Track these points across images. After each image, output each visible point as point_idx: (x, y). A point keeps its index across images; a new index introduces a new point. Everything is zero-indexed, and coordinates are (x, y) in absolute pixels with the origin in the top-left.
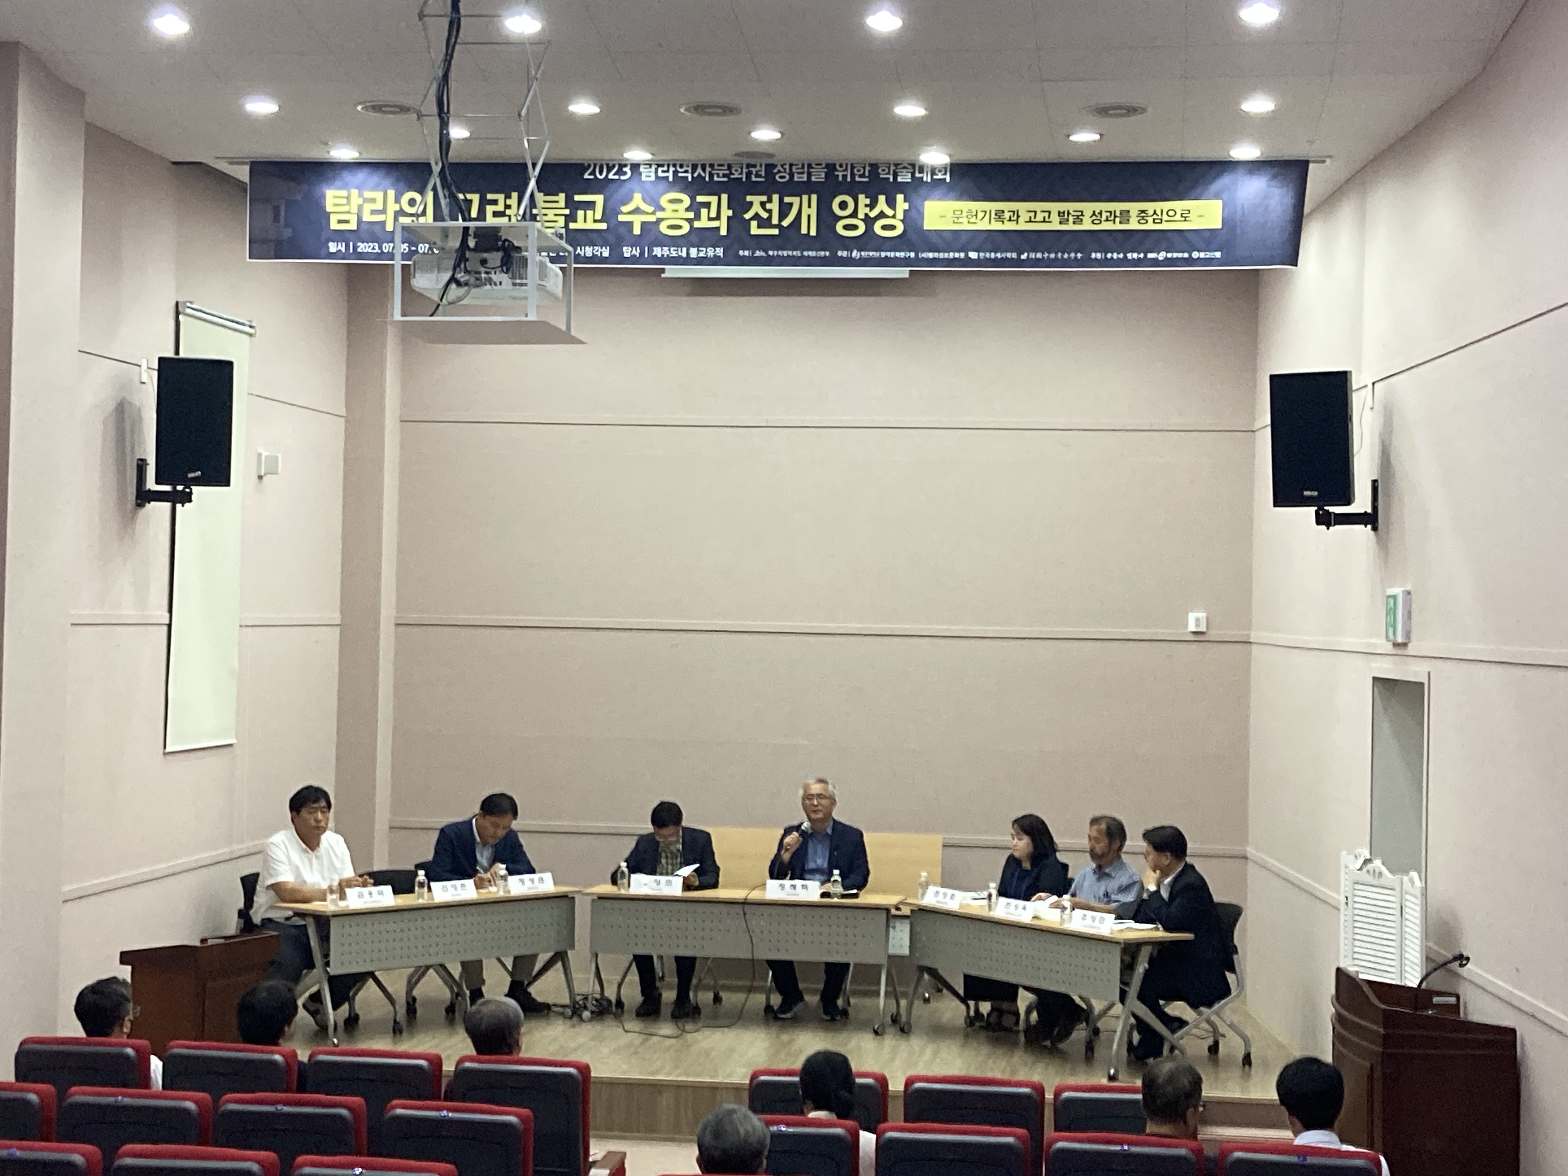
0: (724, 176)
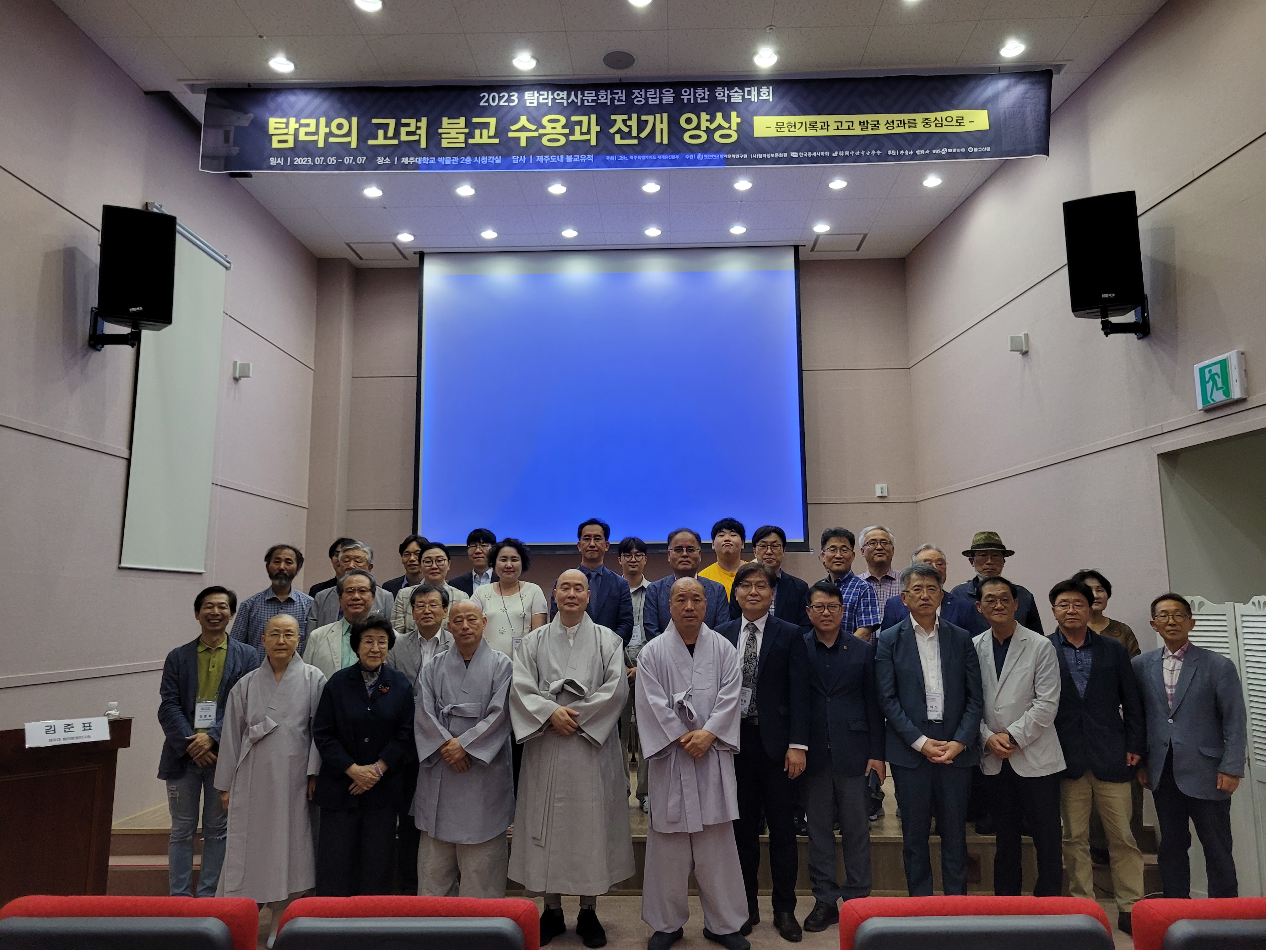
0: (593, 101)
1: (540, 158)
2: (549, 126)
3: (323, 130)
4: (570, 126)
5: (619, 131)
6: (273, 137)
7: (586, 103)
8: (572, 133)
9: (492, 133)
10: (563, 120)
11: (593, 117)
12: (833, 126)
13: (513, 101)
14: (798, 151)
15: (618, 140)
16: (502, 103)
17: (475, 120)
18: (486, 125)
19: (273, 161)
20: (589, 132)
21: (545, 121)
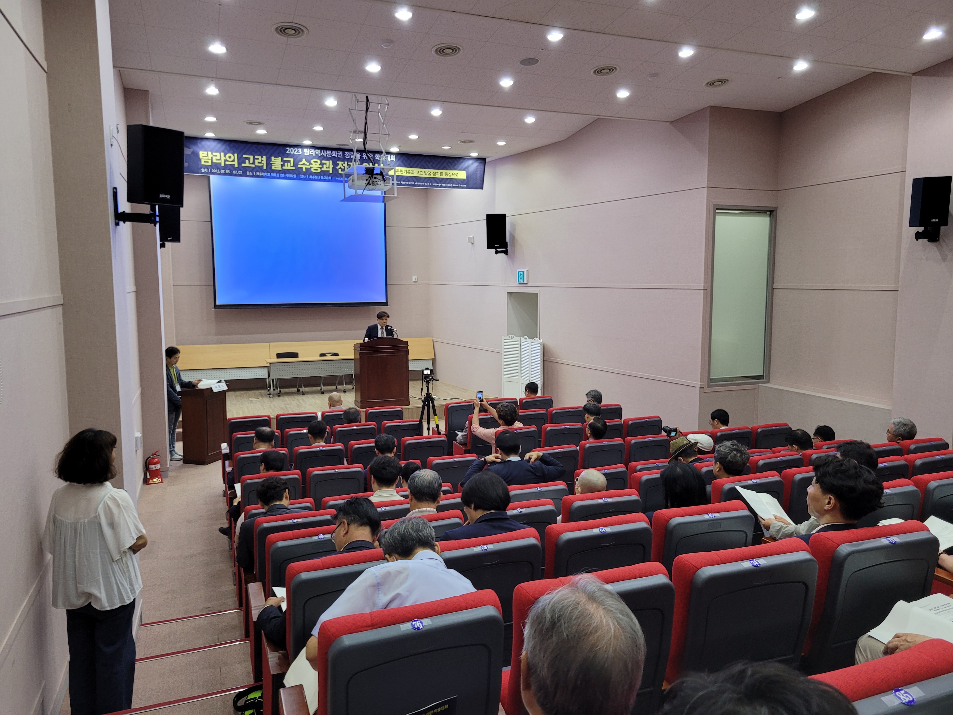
0: (330, 155)
1: (311, 177)
2: (314, 164)
3: (223, 158)
4: (322, 164)
5: (340, 168)
6: (202, 160)
7: (328, 156)
8: (323, 167)
9: (292, 165)
10: (319, 162)
11: (331, 162)
12: (416, 173)
13: (300, 152)
14: (404, 181)
15: (340, 172)
16: (295, 153)
17: (285, 159)
18: (289, 162)
19: (203, 170)
20: (329, 168)
21: (312, 161)
